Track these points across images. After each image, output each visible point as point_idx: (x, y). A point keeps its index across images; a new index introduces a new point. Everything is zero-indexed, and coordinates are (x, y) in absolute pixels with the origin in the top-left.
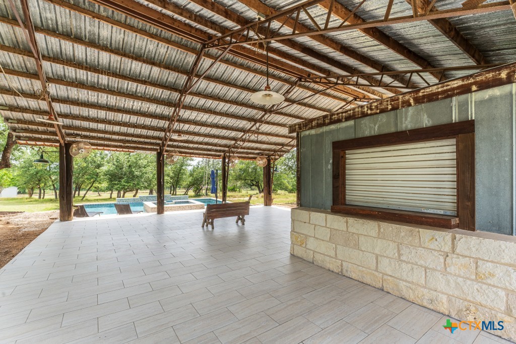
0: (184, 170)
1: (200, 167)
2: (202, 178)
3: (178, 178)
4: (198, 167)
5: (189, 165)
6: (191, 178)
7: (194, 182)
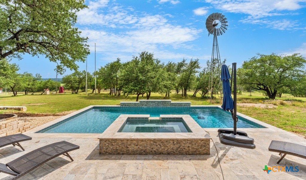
0: (192, 76)
1: (205, 73)
2: (207, 82)
3: (188, 82)
4: (204, 73)
5: (197, 72)
6: (198, 82)
7: (200, 85)
